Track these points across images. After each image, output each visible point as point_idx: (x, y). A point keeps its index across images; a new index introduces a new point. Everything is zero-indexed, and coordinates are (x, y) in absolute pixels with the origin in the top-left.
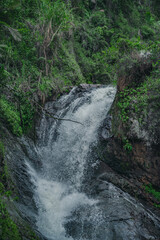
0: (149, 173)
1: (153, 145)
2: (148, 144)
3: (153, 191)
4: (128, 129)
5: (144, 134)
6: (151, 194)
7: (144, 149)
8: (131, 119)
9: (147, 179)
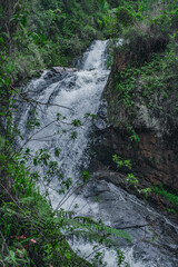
0: (160, 170)
1: (165, 136)
2: (159, 135)
3: (165, 192)
4: (133, 117)
5: (154, 123)
6: (162, 196)
7: (154, 141)
8: (138, 105)
9: (157, 178)
